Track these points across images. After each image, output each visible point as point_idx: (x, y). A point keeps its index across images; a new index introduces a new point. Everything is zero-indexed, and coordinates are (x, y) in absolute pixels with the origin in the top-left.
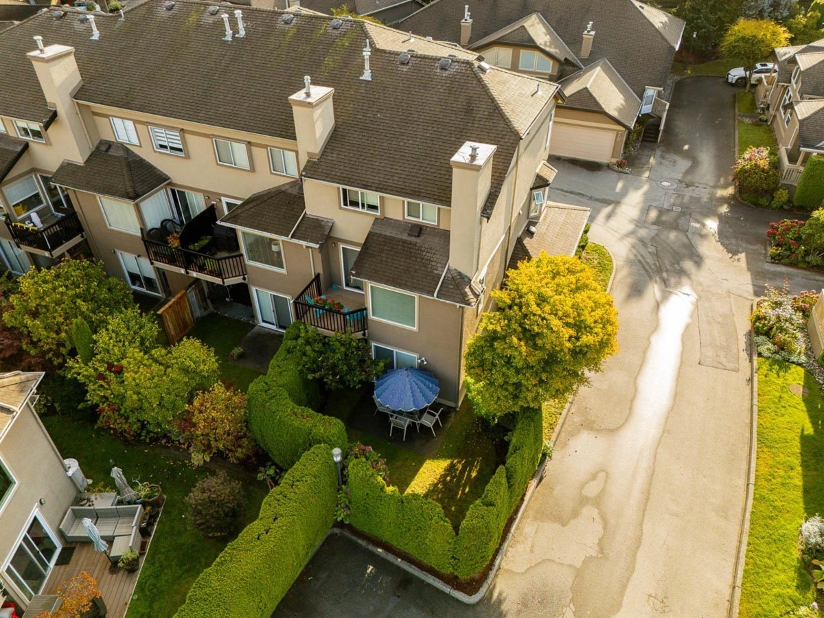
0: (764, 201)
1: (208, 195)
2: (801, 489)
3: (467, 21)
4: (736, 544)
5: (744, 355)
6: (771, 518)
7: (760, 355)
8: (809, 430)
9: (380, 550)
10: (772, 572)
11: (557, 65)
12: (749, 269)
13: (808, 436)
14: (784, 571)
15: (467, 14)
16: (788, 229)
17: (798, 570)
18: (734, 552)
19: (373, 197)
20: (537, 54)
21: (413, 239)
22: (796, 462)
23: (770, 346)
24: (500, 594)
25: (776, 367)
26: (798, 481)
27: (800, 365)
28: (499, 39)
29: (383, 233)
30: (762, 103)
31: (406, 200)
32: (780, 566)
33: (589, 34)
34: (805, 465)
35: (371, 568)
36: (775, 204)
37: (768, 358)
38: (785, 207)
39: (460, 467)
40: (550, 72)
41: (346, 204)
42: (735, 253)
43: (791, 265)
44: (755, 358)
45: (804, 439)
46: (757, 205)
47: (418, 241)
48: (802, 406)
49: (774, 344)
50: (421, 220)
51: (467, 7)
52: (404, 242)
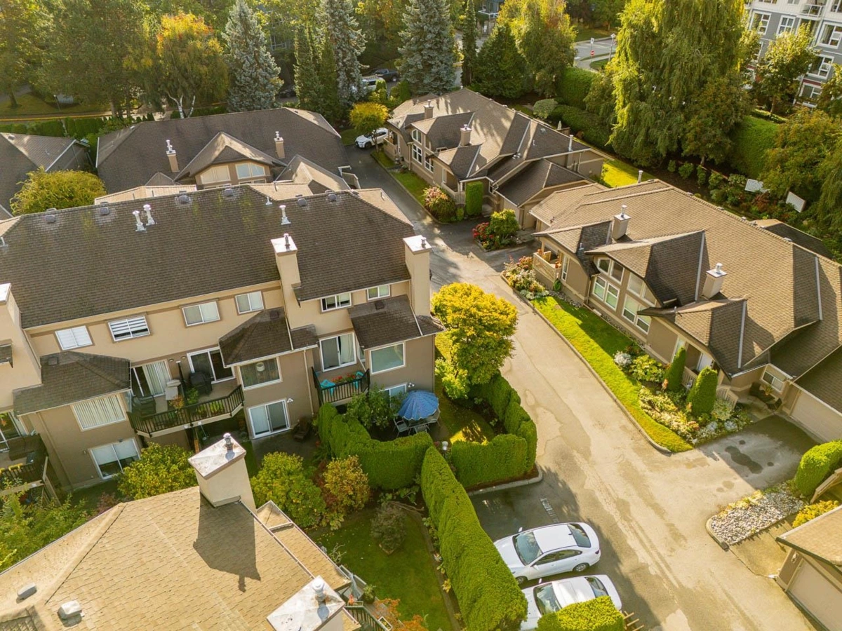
0: (453, 219)
1: (170, 358)
2: (600, 347)
3: (171, 152)
4: (599, 385)
5: (523, 304)
6: (602, 366)
7: (530, 300)
8: (580, 322)
9: (481, 490)
10: (621, 385)
11: (268, 168)
12: (482, 260)
13: (582, 324)
14: (624, 382)
15: (170, 147)
16: (484, 230)
17: (628, 378)
18: (602, 388)
19: (344, 296)
20: (250, 165)
21: (381, 311)
22: (587, 338)
23: (530, 293)
24: (546, 467)
25: (541, 302)
26: (596, 345)
27: (548, 296)
28: (214, 161)
29: (360, 315)
30: (396, 157)
31: (367, 289)
32: (622, 381)
33: (279, 140)
34: (592, 337)
35: (485, 502)
36: (460, 219)
37: (534, 299)
38: (465, 218)
39: (469, 431)
40: (264, 175)
41: (325, 309)
42: (467, 254)
43: (497, 248)
44: (529, 302)
45: (581, 326)
46: (451, 222)
47: (385, 310)
48: (567, 313)
49: (531, 291)
50: (379, 297)
51: (168, 141)
52: (377, 314)
